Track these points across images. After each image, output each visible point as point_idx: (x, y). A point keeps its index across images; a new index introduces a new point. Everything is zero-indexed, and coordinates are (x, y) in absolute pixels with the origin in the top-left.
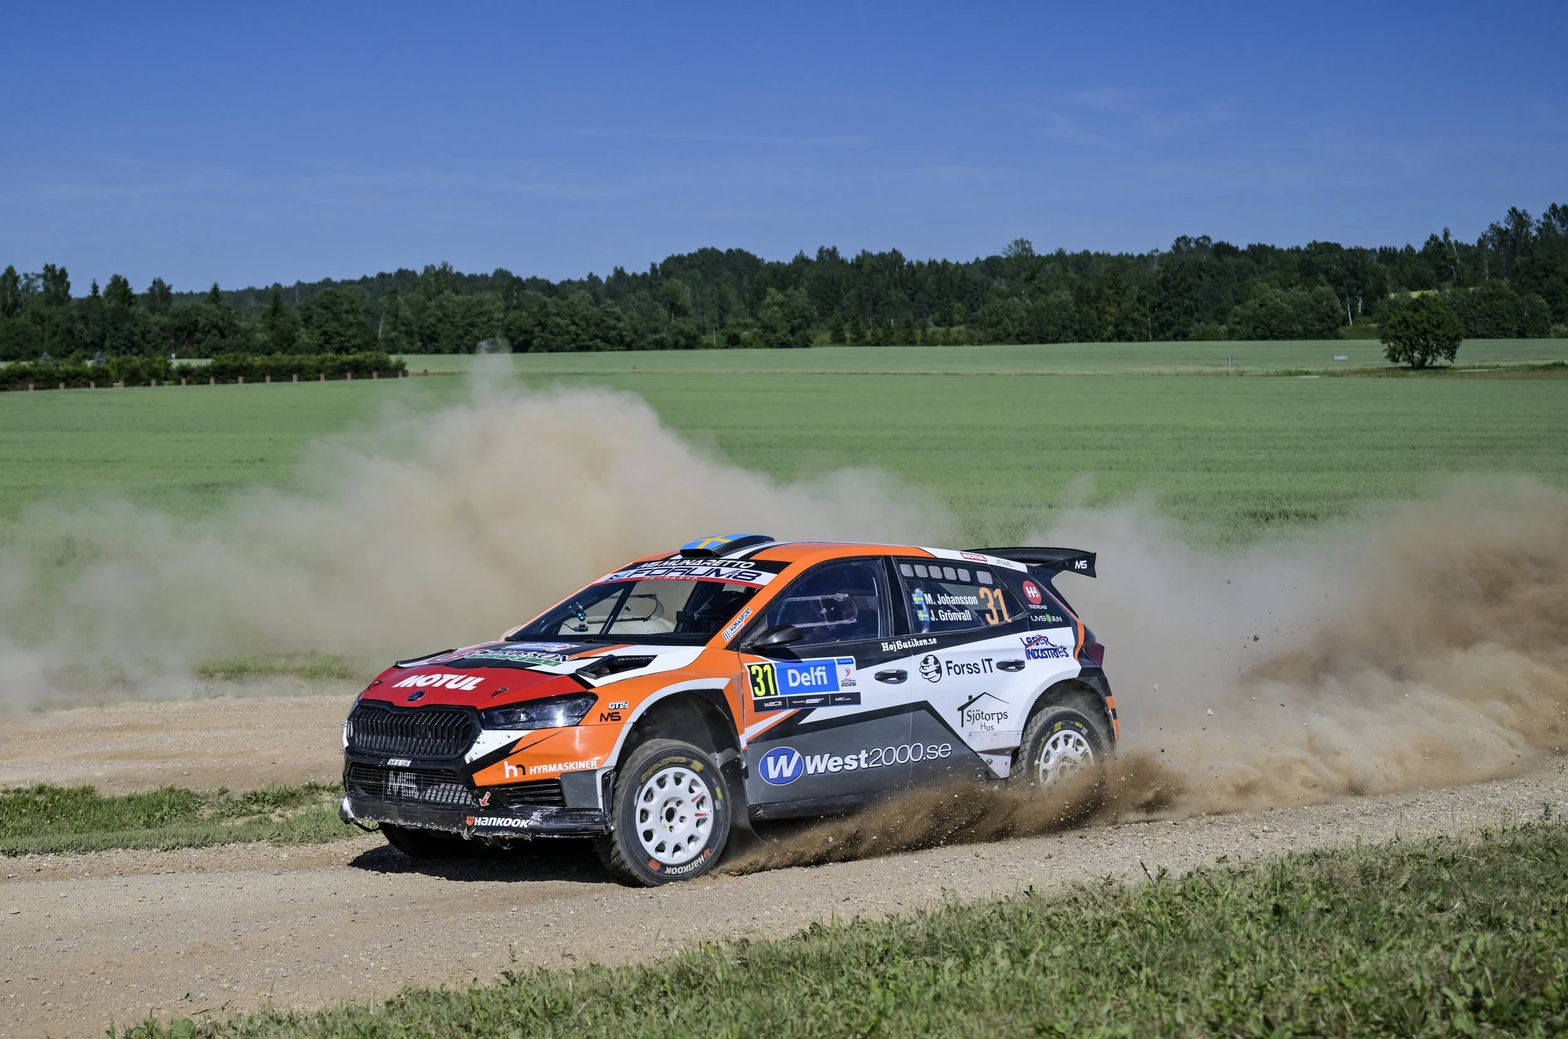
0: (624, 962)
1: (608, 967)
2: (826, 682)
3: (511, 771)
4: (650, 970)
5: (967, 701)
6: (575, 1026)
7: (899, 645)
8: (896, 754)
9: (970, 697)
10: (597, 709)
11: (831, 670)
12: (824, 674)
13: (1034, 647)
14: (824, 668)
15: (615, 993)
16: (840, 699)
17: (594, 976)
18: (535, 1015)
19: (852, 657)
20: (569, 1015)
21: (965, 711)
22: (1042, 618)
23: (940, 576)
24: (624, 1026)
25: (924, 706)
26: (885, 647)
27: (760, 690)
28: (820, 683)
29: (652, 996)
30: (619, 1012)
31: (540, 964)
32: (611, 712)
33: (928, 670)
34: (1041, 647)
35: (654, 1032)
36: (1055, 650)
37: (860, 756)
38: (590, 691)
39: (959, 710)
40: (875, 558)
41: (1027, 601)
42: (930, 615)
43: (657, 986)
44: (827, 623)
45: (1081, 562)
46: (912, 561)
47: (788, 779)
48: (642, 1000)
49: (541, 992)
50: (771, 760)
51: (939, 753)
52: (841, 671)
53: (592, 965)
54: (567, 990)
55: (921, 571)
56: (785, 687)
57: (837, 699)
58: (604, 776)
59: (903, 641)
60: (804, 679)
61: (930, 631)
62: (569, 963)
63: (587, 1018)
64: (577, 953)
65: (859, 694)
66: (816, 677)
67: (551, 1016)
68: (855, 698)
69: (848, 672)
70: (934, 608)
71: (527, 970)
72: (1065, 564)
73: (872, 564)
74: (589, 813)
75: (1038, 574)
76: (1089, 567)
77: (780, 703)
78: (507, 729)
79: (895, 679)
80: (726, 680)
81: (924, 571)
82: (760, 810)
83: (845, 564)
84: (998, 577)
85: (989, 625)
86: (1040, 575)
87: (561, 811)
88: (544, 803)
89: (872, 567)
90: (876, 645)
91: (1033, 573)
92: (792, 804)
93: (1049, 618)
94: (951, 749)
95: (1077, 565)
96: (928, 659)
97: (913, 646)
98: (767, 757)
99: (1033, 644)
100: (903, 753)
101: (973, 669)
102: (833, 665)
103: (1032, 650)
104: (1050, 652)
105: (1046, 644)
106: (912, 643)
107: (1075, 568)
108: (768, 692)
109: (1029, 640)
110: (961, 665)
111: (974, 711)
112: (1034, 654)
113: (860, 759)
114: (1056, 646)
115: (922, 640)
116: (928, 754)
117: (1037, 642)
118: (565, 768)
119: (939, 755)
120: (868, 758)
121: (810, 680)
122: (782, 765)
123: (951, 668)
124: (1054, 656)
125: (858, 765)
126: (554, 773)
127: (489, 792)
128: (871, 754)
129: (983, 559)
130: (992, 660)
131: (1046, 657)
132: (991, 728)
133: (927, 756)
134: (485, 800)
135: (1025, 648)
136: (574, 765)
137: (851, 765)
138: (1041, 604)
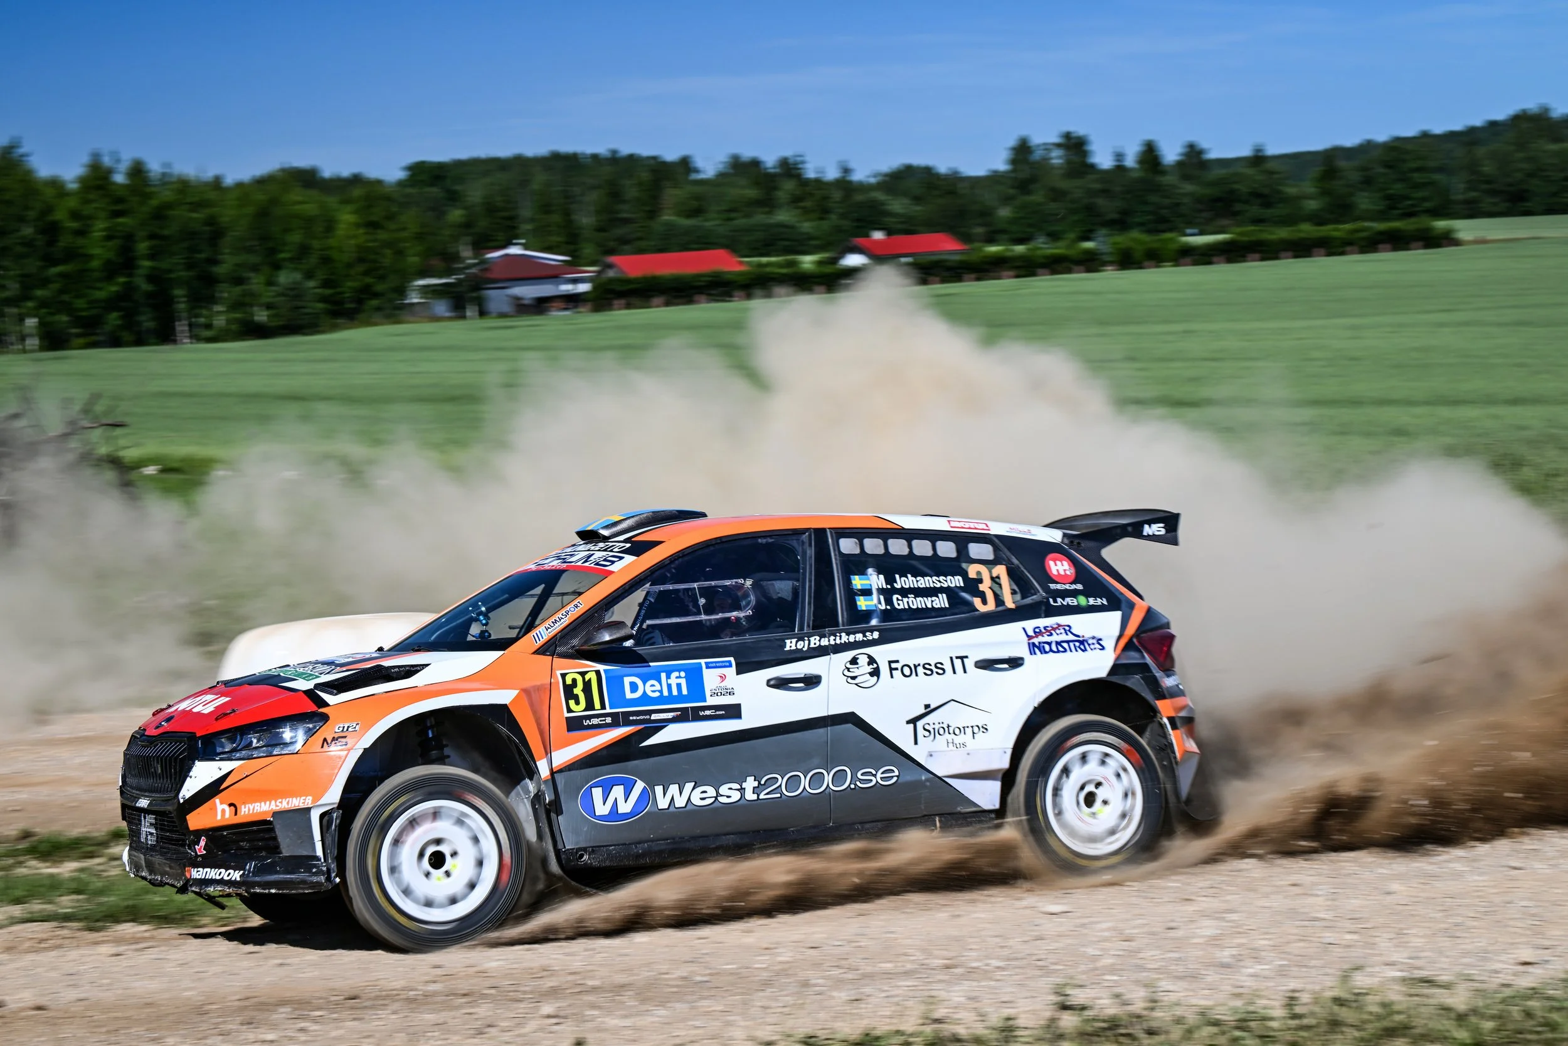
2: (685, 692)
3: (223, 811)
5: (923, 711)
7: (815, 641)
8: (805, 782)
9: (927, 706)
10: (327, 731)
12: (683, 682)
14: (683, 674)
16: (708, 713)
19: (731, 659)
21: (920, 724)
22: (1069, 601)
23: (906, 551)
25: (851, 718)
26: (790, 645)
27: (577, 703)
28: (675, 692)
32: (336, 736)
33: (855, 672)
34: (1055, 638)
36: (1082, 642)
37: (745, 785)
38: (321, 710)
39: (908, 722)
40: (797, 533)
41: (1046, 578)
44: (703, 617)
45: (1155, 526)
46: (860, 534)
47: (626, 816)
50: (597, 793)
51: (877, 779)
52: (711, 678)
55: (873, 546)
56: (622, 700)
57: (702, 713)
58: (322, 816)
59: (822, 636)
60: (651, 688)
61: (880, 622)
66: (669, 686)
68: (734, 712)
69: (723, 678)
70: (887, 594)
72: (1127, 530)
73: (793, 540)
74: (306, 862)
75: (1079, 543)
76: (1167, 532)
77: (609, 720)
78: (221, 760)
79: (802, 685)
80: (517, 692)
81: (879, 546)
82: (582, 855)
83: (748, 542)
84: (1006, 550)
85: (978, 610)
86: (1085, 544)
87: (277, 859)
88: (260, 849)
89: (795, 543)
90: (779, 643)
91: (1072, 542)
92: (636, 847)
93: (1082, 600)
94: (897, 773)
95: (1147, 530)
96: (858, 658)
97: (838, 641)
98: (591, 788)
99: (1044, 635)
100: (817, 779)
101: (934, 669)
102: (699, 669)
103: (1040, 643)
104: (1071, 644)
105: (1067, 634)
106: (838, 638)
107: (1145, 533)
108: (590, 706)
109: (1037, 630)
110: (914, 665)
111: (934, 724)
112: (1043, 647)
113: (744, 789)
114: (1083, 636)
115: (854, 633)
116: (860, 781)
117: (1053, 632)
118: (277, 806)
119: (877, 782)
120: (758, 787)
121: (659, 688)
122: (616, 798)
123: (897, 669)
124: (1078, 649)
125: (743, 796)
126: (265, 813)
127: (203, 838)
128: (763, 782)
129: (985, 527)
130: (966, 657)
131: (1065, 651)
132: (962, 745)
133: (858, 783)
134: (201, 847)
135: (1029, 640)
136: (288, 803)
137: (729, 797)
138: (1074, 582)
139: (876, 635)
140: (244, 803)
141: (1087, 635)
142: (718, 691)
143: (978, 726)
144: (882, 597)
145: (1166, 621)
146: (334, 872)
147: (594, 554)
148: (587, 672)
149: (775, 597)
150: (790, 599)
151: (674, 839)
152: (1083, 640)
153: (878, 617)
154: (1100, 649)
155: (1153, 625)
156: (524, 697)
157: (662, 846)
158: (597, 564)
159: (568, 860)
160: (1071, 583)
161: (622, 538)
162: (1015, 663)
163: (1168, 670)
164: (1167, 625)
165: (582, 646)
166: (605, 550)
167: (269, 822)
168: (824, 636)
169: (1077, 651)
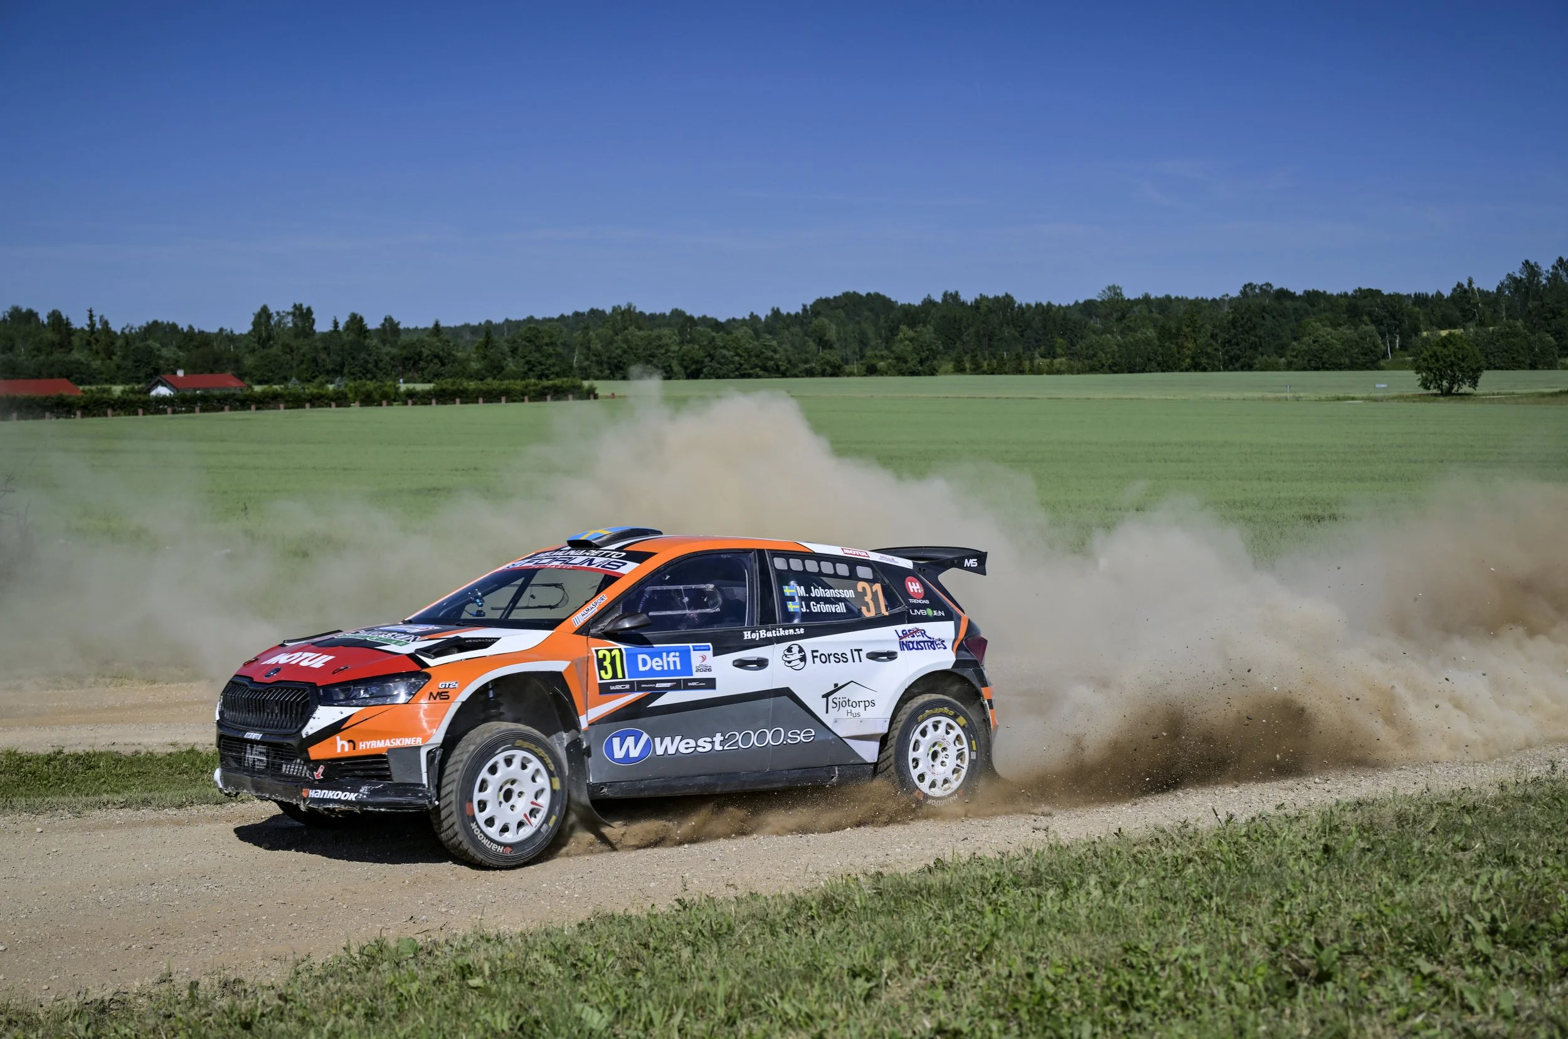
0: (778, 891)
1: (764, 895)
2: (679, 667)
3: (343, 746)
4: (800, 897)
5: (833, 688)
6: (737, 944)
7: (763, 634)
8: (754, 738)
9: (836, 685)
11: (685, 657)
12: (677, 660)
13: (910, 639)
14: (677, 654)
15: (771, 917)
16: (694, 684)
17: (753, 902)
18: (703, 935)
19: (710, 644)
20: (732, 936)
21: (830, 698)
22: (921, 612)
23: (816, 570)
24: (778, 945)
25: (786, 692)
27: (606, 673)
28: (672, 668)
29: (801, 920)
30: (774, 933)
31: (708, 893)
32: (440, 691)
33: (791, 658)
34: (916, 639)
35: (803, 950)
36: (932, 643)
37: (714, 739)
38: (425, 670)
39: (823, 697)
40: (746, 551)
41: (907, 595)
42: (802, 607)
43: (806, 911)
44: (687, 612)
45: (971, 561)
46: (787, 555)
47: (635, 759)
48: (793, 923)
49: (708, 916)
50: (616, 741)
51: (801, 738)
52: (696, 658)
53: (751, 894)
54: (730, 914)
55: (796, 565)
56: (636, 672)
57: (689, 684)
58: (429, 753)
59: (767, 630)
60: (655, 664)
61: (802, 621)
62: (732, 892)
63: (747, 938)
64: (738, 883)
65: (714, 680)
66: (668, 663)
67: (717, 936)
68: (710, 684)
69: (704, 658)
70: (807, 600)
71: (696, 898)
72: (954, 562)
73: (742, 557)
74: (414, 788)
75: (924, 571)
76: (979, 565)
77: (627, 687)
78: (340, 705)
79: (755, 666)
80: (568, 663)
81: (799, 565)
82: (602, 789)
83: (714, 556)
84: (880, 572)
85: (866, 616)
86: (928, 572)
87: (389, 786)
88: (372, 777)
89: (744, 559)
90: (737, 633)
91: (919, 569)
92: (640, 783)
93: (929, 612)
94: (814, 734)
95: (967, 563)
96: (792, 648)
97: (778, 635)
98: (612, 737)
99: (909, 636)
100: (762, 737)
101: (841, 658)
102: (688, 651)
103: (906, 642)
104: (926, 644)
105: (923, 637)
106: (778, 632)
107: (965, 566)
108: (615, 676)
109: (904, 633)
110: (828, 654)
111: (839, 698)
112: (909, 645)
113: (714, 742)
114: (933, 639)
115: (788, 629)
117: (914, 634)
118: (391, 744)
120: (723, 741)
121: (662, 665)
122: (629, 746)
123: (817, 657)
124: (930, 647)
125: (713, 747)
126: (380, 749)
127: (322, 766)
129: (863, 555)
130: (862, 650)
131: (922, 649)
132: (857, 715)
134: (319, 773)
135: (899, 640)
136: (400, 742)
137: (704, 748)
138: (923, 598)
139: (802, 631)
140: (362, 741)
141: (936, 638)
143: (868, 701)
144: (802, 603)
145: (978, 629)
146: (433, 797)
147: (594, 559)
149: (733, 599)
152: (933, 641)
153: (799, 618)
155: (972, 633)
156: (574, 667)
159: (594, 792)
160: (923, 599)
161: (611, 547)
162: (891, 656)
164: (980, 633)
165: (608, 630)
167: (384, 756)
168: (769, 630)
169: (929, 649)
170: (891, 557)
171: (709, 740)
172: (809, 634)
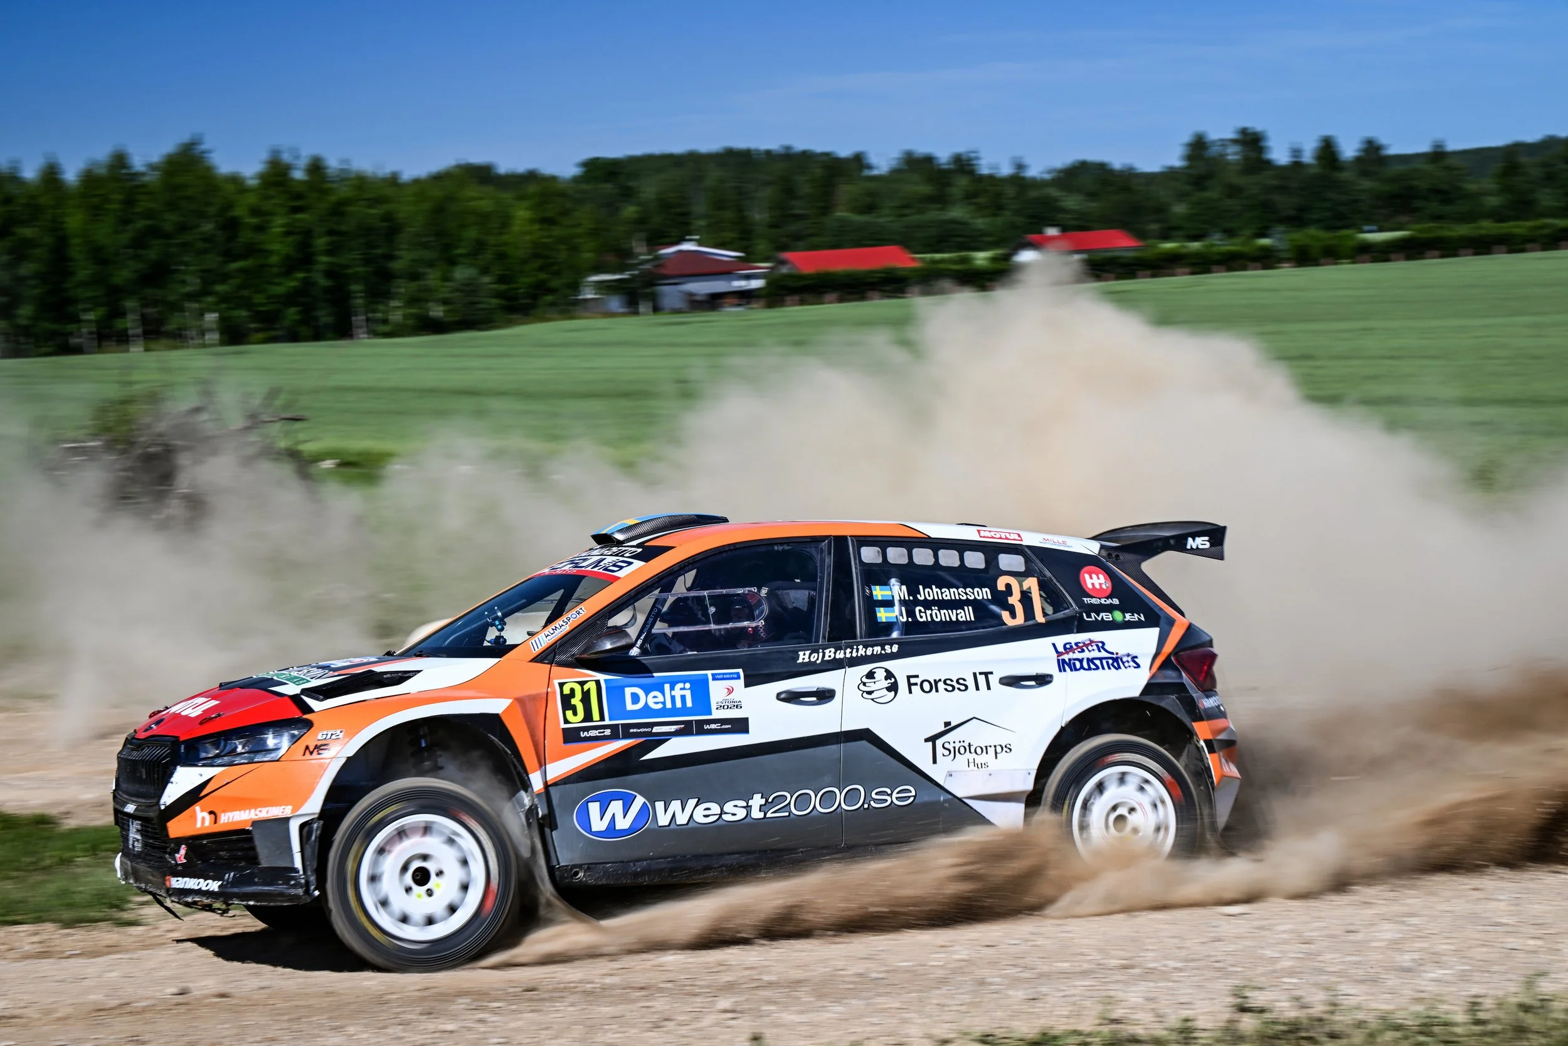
2: (689, 704)
3: (203, 819)
5: (942, 728)
7: (830, 653)
8: (815, 801)
9: (947, 724)
10: (310, 739)
11: (701, 691)
12: (688, 694)
14: (688, 685)
16: (713, 726)
19: (740, 671)
21: (939, 742)
22: (1105, 616)
23: (931, 561)
25: (866, 735)
26: (804, 657)
27: (575, 714)
28: (679, 705)
32: (319, 743)
33: (871, 686)
34: (1086, 655)
36: (1115, 660)
37: (751, 803)
38: (306, 716)
39: (927, 740)
40: (816, 540)
41: (1080, 591)
42: (901, 615)
44: (713, 627)
45: (1199, 540)
46: (883, 542)
47: (623, 832)
50: (594, 808)
51: (893, 799)
52: (717, 690)
55: (896, 555)
56: (621, 712)
57: (706, 727)
58: (302, 826)
60: (653, 700)
61: (902, 635)
66: (673, 698)
68: (740, 726)
69: (730, 691)
70: (909, 606)
72: (1169, 542)
73: (811, 547)
74: (285, 873)
75: (1117, 556)
76: (1212, 545)
77: (608, 732)
78: (204, 765)
79: (814, 699)
80: (511, 701)
81: (904, 556)
82: (576, 873)
83: (763, 549)
84: (1038, 561)
85: (1006, 624)
86: (1123, 557)
87: (256, 871)
88: (238, 859)
89: (813, 551)
90: (791, 655)
91: (1109, 555)
92: (635, 865)
93: (1118, 616)
94: (913, 793)
95: (1190, 542)
96: (875, 672)
97: (854, 654)
98: (588, 802)
99: (1076, 651)
100: (828, 798)
101: (956, 685)
102: (705, 681)
103: (1070, 660)
104: (1104, 662)
105: (1100, 651)
106: (855, 651)
107: (1189, 547)
108: (588, 717)
109: (1068, 646)
110: (935, 681)
111: (954, 742)
112: (1074, 664)
113: (751, 806)
114: (1117, 654)
115: (872, 646)
116: (874, 800)
117: (1085, 648)
118: (256, 815)
119: (892, 802)
120: (765, 804)
121: (663, 700)
122: (614, 814)
123: (916, 684)
124: (1111, 667)
125: (748, 814)
126: (245, 821)
127: (183, 846)
128: (770, 800)
129: (1016, 537)
130: (991, 673)
131: (1097, 668)
132: (983, 766)
133: (872, 803)
134: (181, 856)
135: (1058, 656)
136: (267, 812)
137: (734, 815)
138: (1110, 597)
139: (895, 648)
140: (224, 811)
141: (1122, 652)
142: (724, 704)
143: (1001, 746)
144: (903, 609)
145: (1208, 638)
146: (313, 885)
147: (605, 559)
148: (586, 682)
149: (790, 607)
150: (805, 609)
151: (675, 857)
152: (1117, 658)
153: (899, 630)
154: (1135, 667)
155: (1193, 643)
156: (518, 707)
157: (662, 864)
158: (606, 569)
159: (562, 877)
160: (1107, 598)
161: (634, 543)
162: (1043, 680)
163: (1209, 689)
164: (1210, 643)
165: (581, 654)
166: (617, 555)
167: (248, 832)
168: (840, 648)
169: (1109, 668)
170: (1060, 539)
171: (745, 804)
172: (907, 651)
